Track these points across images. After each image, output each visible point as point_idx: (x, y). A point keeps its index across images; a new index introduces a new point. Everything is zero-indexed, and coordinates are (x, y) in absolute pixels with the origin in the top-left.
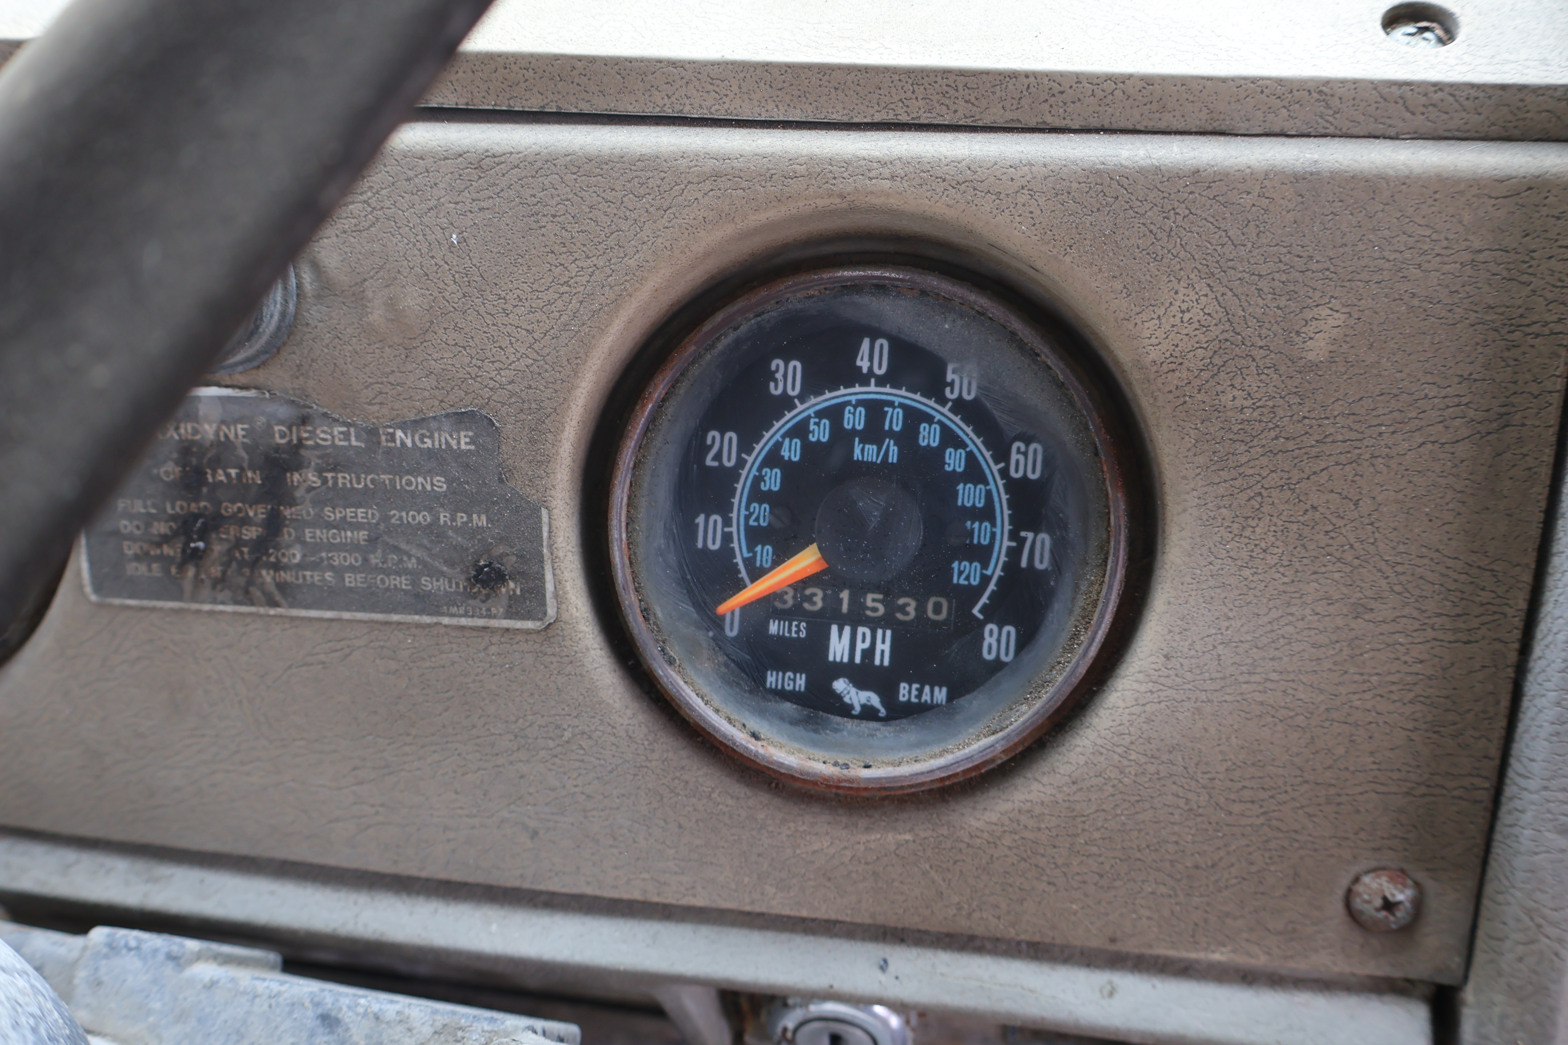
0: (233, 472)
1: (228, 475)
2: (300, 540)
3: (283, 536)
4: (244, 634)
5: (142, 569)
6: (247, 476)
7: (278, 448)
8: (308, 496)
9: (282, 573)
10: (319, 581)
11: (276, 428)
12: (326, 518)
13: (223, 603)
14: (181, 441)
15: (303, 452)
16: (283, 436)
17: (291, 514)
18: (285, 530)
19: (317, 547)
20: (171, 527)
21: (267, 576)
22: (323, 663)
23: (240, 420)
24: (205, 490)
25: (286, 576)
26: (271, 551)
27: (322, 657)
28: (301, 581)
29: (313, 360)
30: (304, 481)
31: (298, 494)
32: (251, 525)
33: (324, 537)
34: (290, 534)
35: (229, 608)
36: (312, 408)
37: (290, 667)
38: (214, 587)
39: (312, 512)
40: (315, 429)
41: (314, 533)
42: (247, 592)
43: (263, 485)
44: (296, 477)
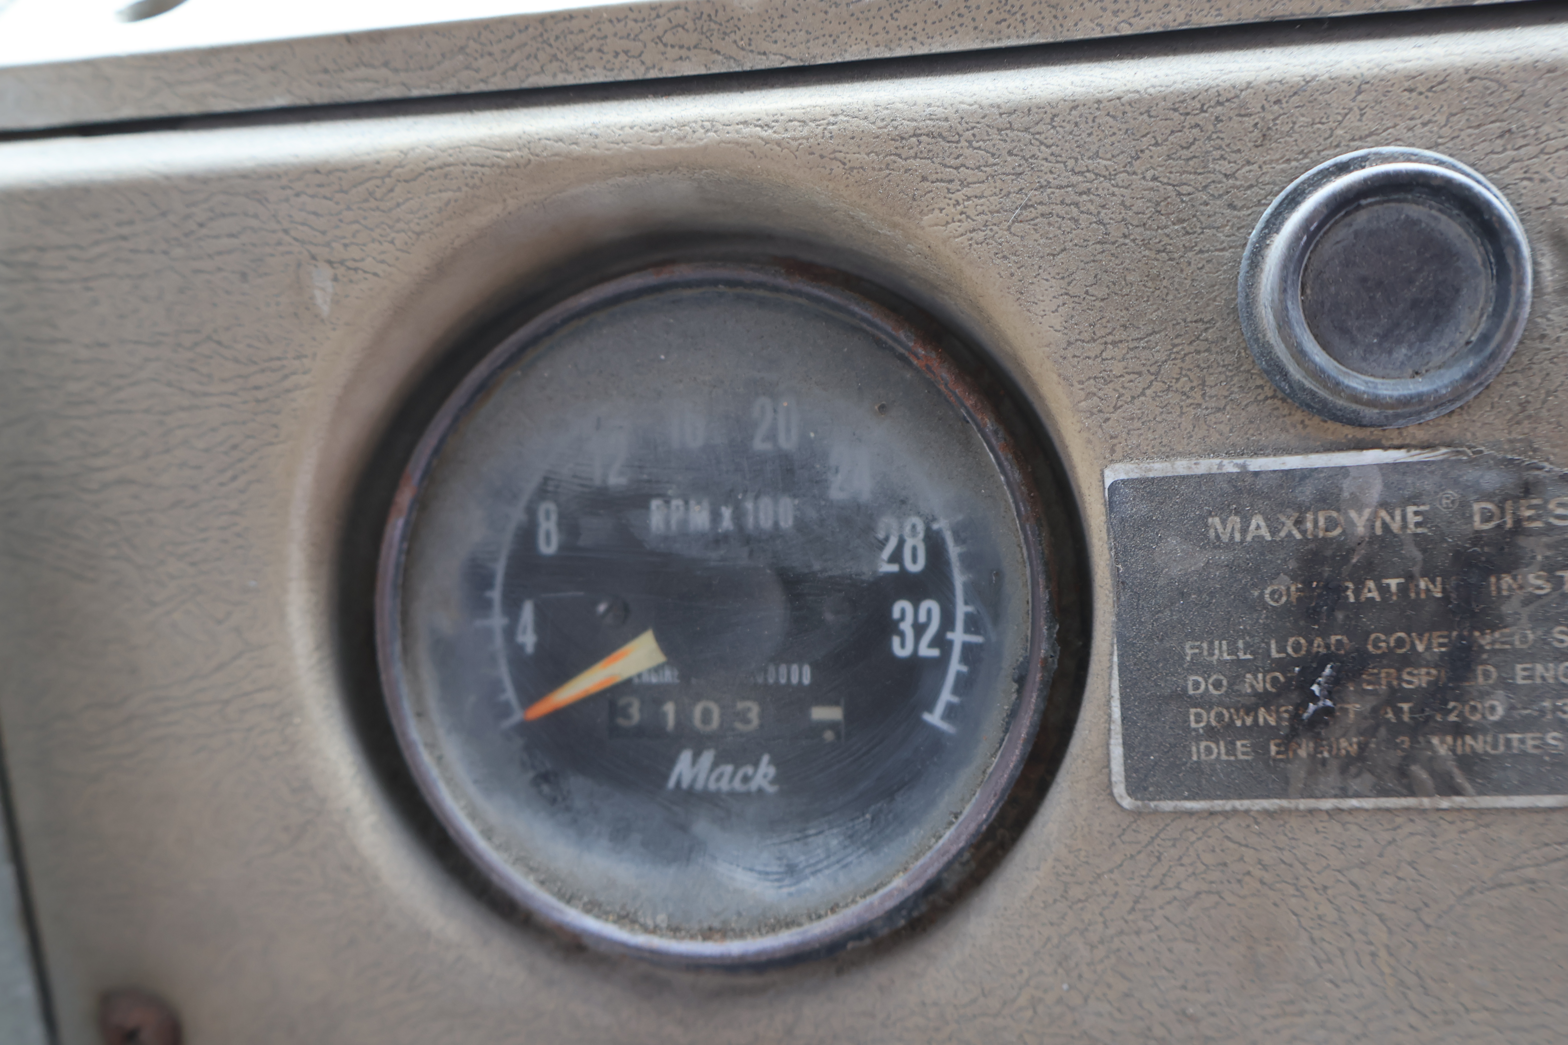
0: (1393, 583)
1: (1384, 590)
2: (1507, 684)
3: (1476, 678)
4: (1392, 842)
5: (1219, 750)
6: (1417, 586)
7: (1477, 538)
8: (1525, 612)
9: (1469, 740)
10: (1536, 747)
11: (1476, 507)
12: (1556, 644)
13: (1357, 795)
14: (1305, 541)
15: (1522, 541)
16: (1486, 519)
17: (1493, 643)
18: (1480, 669)
19: (1535, 693)
20: (1275, 680)
21: (1441, 746)
22: (1533, 882)
23: (1414, 499)
24: (1340, 616)
25: (1477, 744)
26: (1451, 704)
27: (1530, 873)
28: (1502, 748)
29: (1548, 393)
30: (1521, 587)
31: (1507, 609)
32: (1418, 666)
33: (1549, 675)
34: (1486, 674)
35: (1368, 803)
36: (1540, 468)
37: (1470, 892)
38: (1344, 770)
39: (1531, 636)
40: (1546, 502)
41: (1532, 669)
42: (1402, 772)
43: (1446, 598)
44: (1507, 580)
